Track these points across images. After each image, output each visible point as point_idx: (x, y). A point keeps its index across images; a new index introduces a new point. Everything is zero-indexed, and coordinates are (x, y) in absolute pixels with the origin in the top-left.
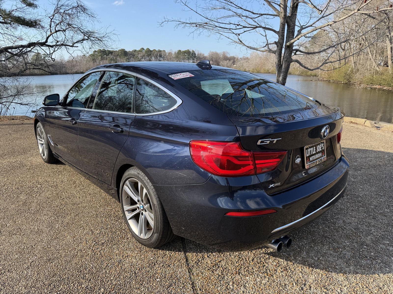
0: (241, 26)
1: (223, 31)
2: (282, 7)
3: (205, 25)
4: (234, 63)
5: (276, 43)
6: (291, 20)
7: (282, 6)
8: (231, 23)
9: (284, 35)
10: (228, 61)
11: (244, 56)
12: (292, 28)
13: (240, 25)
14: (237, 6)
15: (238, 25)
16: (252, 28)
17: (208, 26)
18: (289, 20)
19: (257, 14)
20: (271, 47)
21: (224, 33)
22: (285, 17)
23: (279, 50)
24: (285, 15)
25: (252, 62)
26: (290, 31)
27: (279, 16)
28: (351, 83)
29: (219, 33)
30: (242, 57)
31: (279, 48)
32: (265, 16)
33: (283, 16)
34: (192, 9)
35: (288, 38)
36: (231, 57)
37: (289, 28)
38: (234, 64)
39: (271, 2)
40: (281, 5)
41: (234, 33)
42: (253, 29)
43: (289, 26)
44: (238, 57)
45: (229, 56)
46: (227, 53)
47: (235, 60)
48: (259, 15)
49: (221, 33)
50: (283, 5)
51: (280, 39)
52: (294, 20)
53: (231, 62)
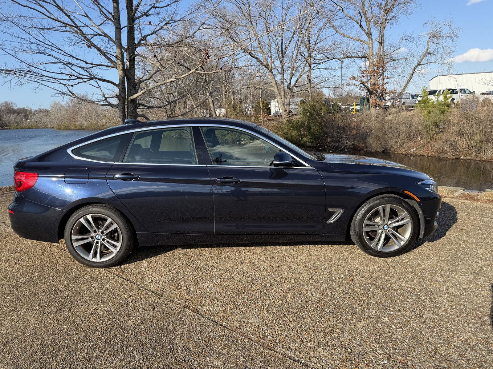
0: (75, 76)
1: (50, 81)
2: (119, 59)
3: (27, 73)
4: (26, 117)
5: (117, 96)
6: (130, 73)
8: (62, 73)
9: (125, 89)
10: (15, 115)
11: (40, 109)
12: (132, 81)
13: (73, 75)
14: (67, 54)
15: (71, 75)
16: (87, 79)
17: (31, 74)
18: (128, 73)
19: (92, 64)
20: (110, 100)
21: (44, 83)
22: (124, 70)
23: (122, 104)
24: (124, 67)
25: (55, 116)
26: (130, 85)
27: (116, 68)
28: (183, 137)
29: (38, 82)
30: (37, 109)
31: (121, 102)
32: (101, 67)
33: (121, 68)
34: (9, 54)
35: (130, 91)
36: (20, 109)
37: (129, 81)
38: (27, 119)
39: (106, 53)
40: (117, 57)
41: (61, 83)
42: (89, 81)
43: (128, 79)
44: (31, 109)
45: (15, 107)
46: (12, 103)
47: (28, 114)
48: (93, 66)
49: (41, 82)
51: (121, 93)
52: (134, 73)
53: (21, 117)
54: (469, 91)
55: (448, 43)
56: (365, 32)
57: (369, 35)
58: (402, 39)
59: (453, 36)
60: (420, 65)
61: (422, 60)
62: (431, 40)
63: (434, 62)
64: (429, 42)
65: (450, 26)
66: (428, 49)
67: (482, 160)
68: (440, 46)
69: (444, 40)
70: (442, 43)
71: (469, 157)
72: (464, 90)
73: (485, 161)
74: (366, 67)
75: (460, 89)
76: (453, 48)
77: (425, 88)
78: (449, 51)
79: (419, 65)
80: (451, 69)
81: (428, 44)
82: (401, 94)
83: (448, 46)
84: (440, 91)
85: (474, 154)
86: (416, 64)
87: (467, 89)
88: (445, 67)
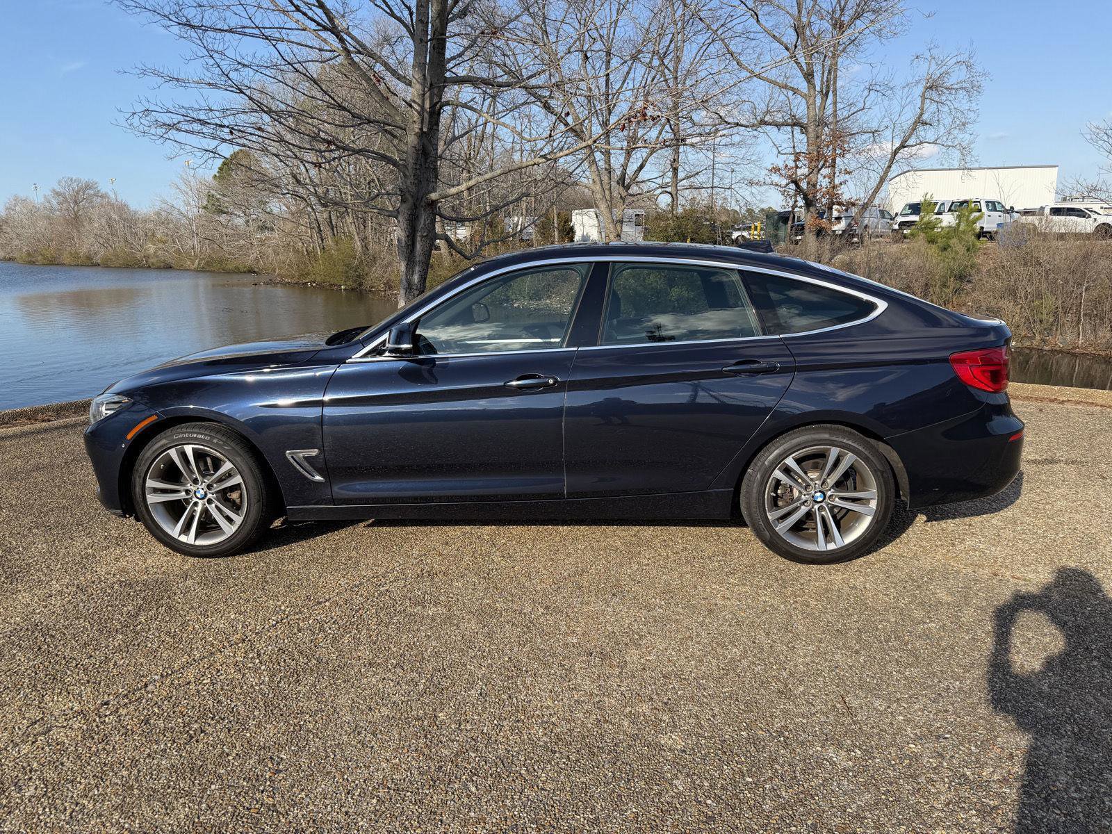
2: (417, 111)
6: (431, 142)
7: (416, 107)
18: (426, 142)
22: (421, 133)
24: (421, 129)
33: (417, 130)
40: (413, 104)
50: (419, 105)
52: (436, 143)
54: (1003, 207)
55: (961, 101)
56: (802, 70)
57: (809, 76)
58: (870, 90)
59: (971, 89)
60: (905, 147)
61: (910, 136)
62: (928, 95)
63: (933, 143)
64: (923, 98)
65: (969, 67)
66: (921, 115)
67: (1056, 351)
68: (946, 109)
69: (953, 96)
70: (949, 103)
71: (1028, 344)
72: (993, 203)
73: (1061, 352)
74: (794, 147)
75: (986, 202)
76: (972, 115)
77: (928, 196)
78: (963, 120)
79: (902, 146)
80: (968, 159)
81: (923, 103)
82: (865, 207)
83: (962, 109)
84: (943, 204)
85: (1038, 337)
86: (897, 144)
87: (999, 203)
88: (956, 154)
